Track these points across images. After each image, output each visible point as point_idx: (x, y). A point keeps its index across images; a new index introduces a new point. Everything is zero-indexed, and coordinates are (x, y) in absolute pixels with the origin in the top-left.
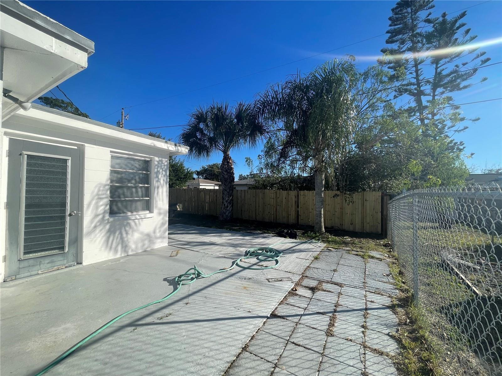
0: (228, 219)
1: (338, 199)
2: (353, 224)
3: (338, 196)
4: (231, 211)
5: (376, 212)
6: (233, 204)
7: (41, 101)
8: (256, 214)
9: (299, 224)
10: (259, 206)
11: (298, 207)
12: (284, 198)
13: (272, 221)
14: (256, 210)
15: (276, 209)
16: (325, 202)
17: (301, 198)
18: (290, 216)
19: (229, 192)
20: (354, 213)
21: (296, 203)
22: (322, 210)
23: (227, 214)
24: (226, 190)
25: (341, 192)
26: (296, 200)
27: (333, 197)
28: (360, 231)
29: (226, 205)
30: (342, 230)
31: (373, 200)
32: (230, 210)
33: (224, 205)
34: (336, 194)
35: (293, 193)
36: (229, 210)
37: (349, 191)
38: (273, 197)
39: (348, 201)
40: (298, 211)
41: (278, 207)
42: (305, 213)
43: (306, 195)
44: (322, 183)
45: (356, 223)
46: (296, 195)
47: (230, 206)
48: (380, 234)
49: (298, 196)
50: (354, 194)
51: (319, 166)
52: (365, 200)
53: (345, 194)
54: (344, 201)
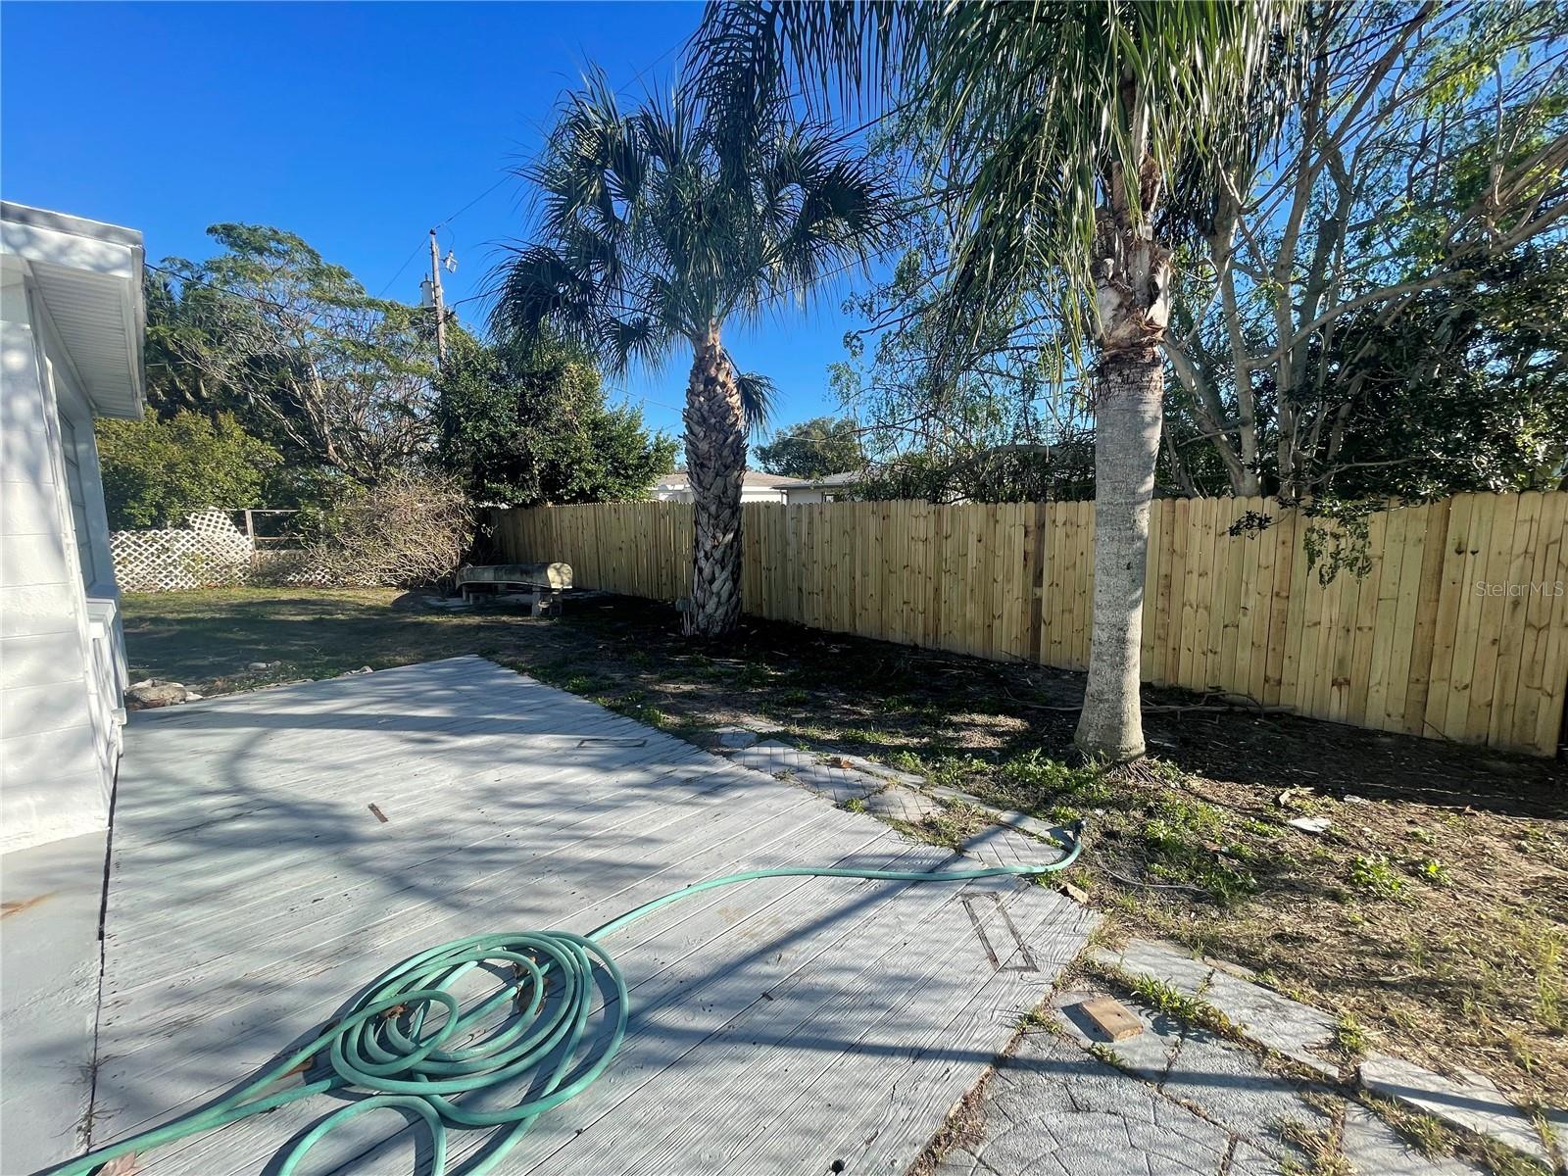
0: (717, 630)
1: (1264, 545)
2: (1348, 682)
3: (1262, 527)
4: (731, 595)
5: (1528, 625)
6: (739, 566)
7: (217, 241)
8: (852, 604)
9: (1042, 662)
10: (864, 575)
11: (1038, 580)
12: (972, 539)
13: (920, 641)
14: (853, 590)
15: (937, 590)
16: (1184, 556)
17: (1055, 538)
18: (997, 622)
19: (717, 517)
20: (1366, 622)
21: (1031, 563)
22: (1136, 617)
23: (710, 607)
24: (704, 508)
25: (1284, 504)
26: (1031, 547)
27: (1234, 531)
28: (1398, 727)
29: (707, 571)
30: (1269, 716)
31: (1519, 548)
32: (724, 595)
33: (701, 570)
34: (1251, 517)
35: (1016, 515)
36: (718, 594)
37: (1345, 493)
38: (922, 536)
39: (1324, 561)
40: (1038, 602)
41: (945, 581)
42: (1071, 611)
43: (1082, 522)
44: (1142, 444)
45: (1375, 678)
46: (1031, 523)
47: (722, 576)
48: (1547, 760)
49: (1041, 526)
50: (1374, 516)
51: (1123, 331)
52: (1450, 548)
53: (1311, 512)
54: (1302, 557)
